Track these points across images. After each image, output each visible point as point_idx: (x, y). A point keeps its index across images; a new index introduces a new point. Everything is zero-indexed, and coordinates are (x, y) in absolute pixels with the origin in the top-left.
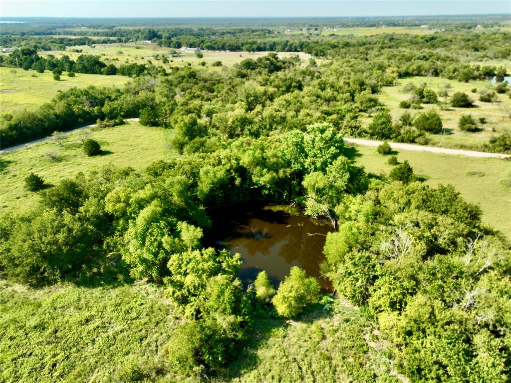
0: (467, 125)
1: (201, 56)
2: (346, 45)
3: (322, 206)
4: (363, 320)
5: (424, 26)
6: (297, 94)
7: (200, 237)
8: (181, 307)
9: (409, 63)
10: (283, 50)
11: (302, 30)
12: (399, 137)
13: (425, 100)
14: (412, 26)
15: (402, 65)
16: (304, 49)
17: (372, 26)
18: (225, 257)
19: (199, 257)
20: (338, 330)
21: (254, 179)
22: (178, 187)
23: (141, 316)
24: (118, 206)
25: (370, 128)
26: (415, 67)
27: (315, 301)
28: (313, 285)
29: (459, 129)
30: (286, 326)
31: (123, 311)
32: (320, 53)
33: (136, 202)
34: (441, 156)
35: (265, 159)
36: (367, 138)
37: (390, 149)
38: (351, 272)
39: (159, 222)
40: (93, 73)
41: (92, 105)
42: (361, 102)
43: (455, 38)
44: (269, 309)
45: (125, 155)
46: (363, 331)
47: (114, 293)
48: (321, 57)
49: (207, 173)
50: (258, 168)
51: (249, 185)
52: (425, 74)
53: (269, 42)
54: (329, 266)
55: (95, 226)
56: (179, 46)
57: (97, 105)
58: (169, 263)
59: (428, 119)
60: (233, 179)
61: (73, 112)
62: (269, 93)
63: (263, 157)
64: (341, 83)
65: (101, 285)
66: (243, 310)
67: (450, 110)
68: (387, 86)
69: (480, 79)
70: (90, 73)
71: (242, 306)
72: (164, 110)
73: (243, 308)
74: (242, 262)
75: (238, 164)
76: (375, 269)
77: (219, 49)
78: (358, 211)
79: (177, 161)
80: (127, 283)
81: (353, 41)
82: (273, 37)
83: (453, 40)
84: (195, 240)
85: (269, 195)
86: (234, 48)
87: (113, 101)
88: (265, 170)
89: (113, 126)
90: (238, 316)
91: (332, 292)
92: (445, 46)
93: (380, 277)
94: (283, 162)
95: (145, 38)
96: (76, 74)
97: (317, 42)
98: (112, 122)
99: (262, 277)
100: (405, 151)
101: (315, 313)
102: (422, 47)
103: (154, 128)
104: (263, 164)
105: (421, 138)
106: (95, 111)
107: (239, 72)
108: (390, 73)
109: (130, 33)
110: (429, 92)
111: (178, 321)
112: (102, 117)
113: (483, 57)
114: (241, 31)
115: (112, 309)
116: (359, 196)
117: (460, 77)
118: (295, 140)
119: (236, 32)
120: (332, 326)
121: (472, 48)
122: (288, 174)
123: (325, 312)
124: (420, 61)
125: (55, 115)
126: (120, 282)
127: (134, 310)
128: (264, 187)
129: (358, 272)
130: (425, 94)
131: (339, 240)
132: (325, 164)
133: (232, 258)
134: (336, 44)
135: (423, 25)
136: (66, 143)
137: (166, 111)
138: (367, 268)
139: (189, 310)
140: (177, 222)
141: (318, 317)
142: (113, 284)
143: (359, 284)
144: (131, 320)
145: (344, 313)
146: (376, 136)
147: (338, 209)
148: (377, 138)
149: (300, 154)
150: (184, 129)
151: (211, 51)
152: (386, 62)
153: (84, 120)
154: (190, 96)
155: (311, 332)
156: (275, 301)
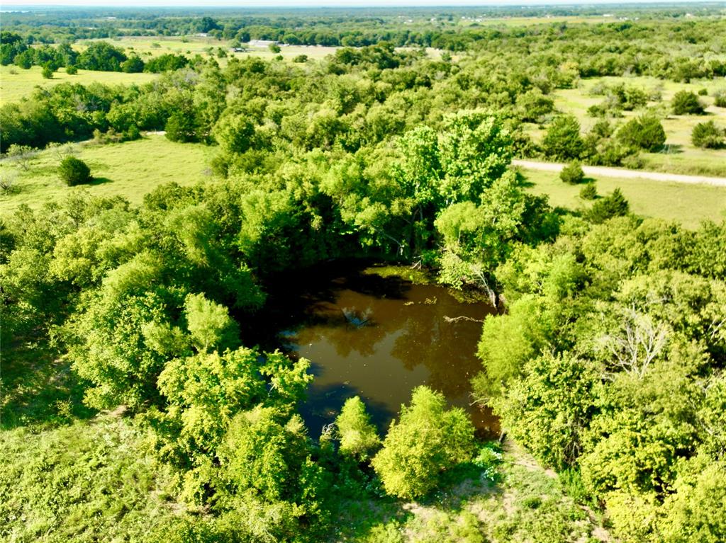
0: (708, 137)
1: (277, 50)
2: (496, 36)
3: (471, 266)
4: (568, 503)
5: (608, 15)
6: (422, 93)
7: (221, 326)
8: (177, 474)
9: (593, 58)
10: (402, 44)
11: (429, 20)
12: (594, 157)
13: (627, 104)
14: (590, 14)
15: (584, 60)
16: (433, 43)
17: (532, 15)
18: (277, 365)
19: (217, 369)
20: (515, 528)
21: (346, 216)
22: (190, 227)
23: (92, 495)
24: (74, 264)
25: (546, 142)
26: (604, 62)
27: (463, 459)
28: (459, 425)
29: (693, 145)
30: (403, 519)
31: (54, 483)
32: (459, 46)
33: (107, 255)
34: (671, 186)
35: (367, 182)
36: (540, 158)
37: (582, 174)
38: (539, 398)
39: (143, 295)
40: (108, 70)
41: (90, 108)
42: (527, 106)
43: (658, 27)
44: (366, 478)
45: (132, 184)
46: (570, 531)
47: (48, 440)
48: (458, 52)
49: (252, 203)
50: (353, 196)
51: (337, 230)
52: (620, 72)
53: (380, 33)
54: (491, 383)
55: (34, 303)
56: (247, 38)
57: (99, 109)
58: (162, 378)
59: (641, 128)
60: (307, 219)
61: (55, 119)
62: (379, 91)
63: (362, 179)
64: (493, 79)
65: (23, 424)
66: (306, 491)
67: (669, 119)
68: (562, 88)
69: (708, 78)
70: (103, 70)
71: (303, 480)
72: (204, 116)
73: (307, 484)
74: (311, 377)
75: (316, 189)
76: (593, 392)
77: (306, 43)
78: (542, 275)
79: (206, 186)
80: (82, 417)
81: (507, 31)
82: (387, 28)
83: (655, 29)
84: (212, 332)
85: (374, 248)
86: (328, 41)
87: (125, 103)
88: (366, 200)
89: (122, 141)
90: (294, 505)
91: (497, 437)
92: (644, 37)
93: (604, 411)
94: (399, 188)
95: (199, 30)
96: (80, 71)
97: (452, 33)
98: (120, 136)
99: (352, 408)
100: (607, 179)
101: (464, 485)
102: (610, 38)
103: (189, 145)
104: (361, 189)
105: (631, 157)
106: (94, 119)
107: (333, 66)
108: (567, 69)
109: (177, 23)
110: (634, 93)
111: (170, 504)
112: (104, 126)
113: (704, 51)
114: (340, 21)
115: (33, 477)
116: (543, 248)
117: (675, 76)
118: (421, 142)
119: (332, 22)
120: (502, 517)
121: (686, 39)
122: (408, 209)
123: (486, 483)
124: (611, 54)
125: (22, 121)
126: (64, 416)
127: (79, 480)
128: (364, 232)
129: (556, 398)
130: (627, 95)
131: (512, 332)
132: (477, 188)
133: (292, 368)
134: (481, 34)
135: (606, 13)
136: (35, 166)
137: (208, 117)
138: (575, 390)
139: (191, 484)
140: (185, 295)
141: (473, 495)
142: (49, 421)
143: (557, 423)
144: (68, 503)
145: (526, 486)
146: (555, 156)
147: (503, 272)
148: (557, 158)
149: (429, 170)
150: (231, 139)
151: (295, 46)
152: (559, 55)
153: (75, 132)
154: (250, 94)
155: (458, 534)
156: (378, 463)
